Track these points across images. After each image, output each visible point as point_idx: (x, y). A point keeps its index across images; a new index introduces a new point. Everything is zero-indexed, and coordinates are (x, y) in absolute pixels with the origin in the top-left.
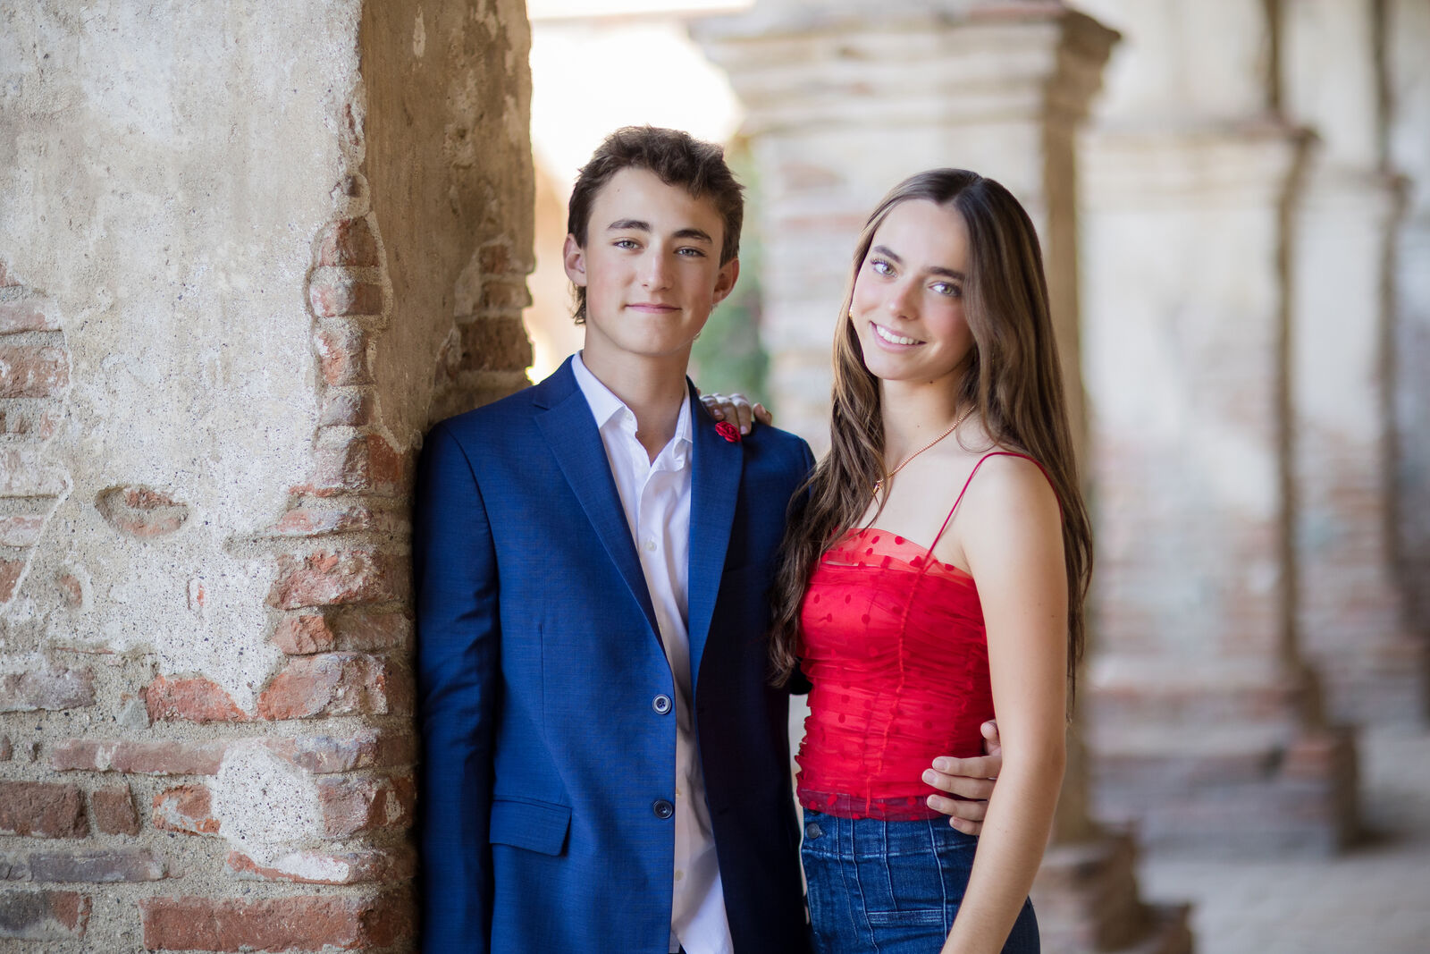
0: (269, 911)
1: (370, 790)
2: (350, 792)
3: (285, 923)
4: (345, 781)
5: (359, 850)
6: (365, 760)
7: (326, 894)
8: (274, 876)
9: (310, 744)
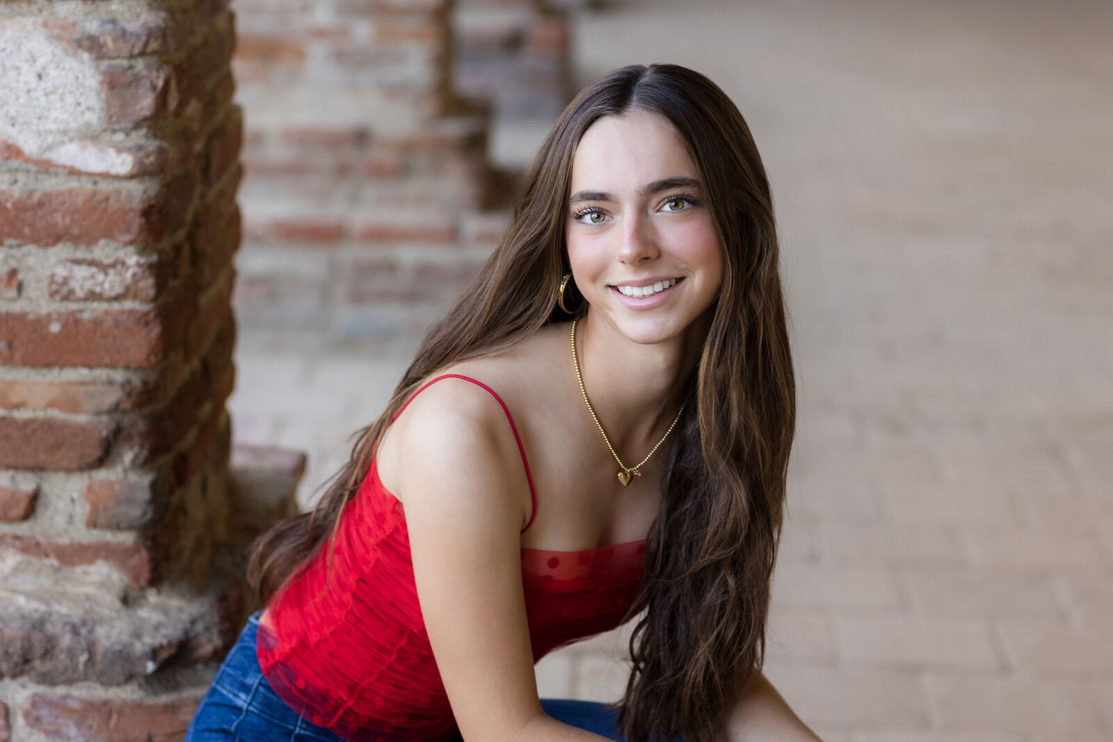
0: (40, 204)
1: (158, 77)
2: (136, 79)
3: (58, 218)
4: (131, 67)
5: (142, 141)
6: (154, 45)
7: (104, 187)
8: (46, 167)
9: (93, 27)
